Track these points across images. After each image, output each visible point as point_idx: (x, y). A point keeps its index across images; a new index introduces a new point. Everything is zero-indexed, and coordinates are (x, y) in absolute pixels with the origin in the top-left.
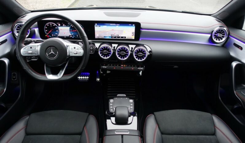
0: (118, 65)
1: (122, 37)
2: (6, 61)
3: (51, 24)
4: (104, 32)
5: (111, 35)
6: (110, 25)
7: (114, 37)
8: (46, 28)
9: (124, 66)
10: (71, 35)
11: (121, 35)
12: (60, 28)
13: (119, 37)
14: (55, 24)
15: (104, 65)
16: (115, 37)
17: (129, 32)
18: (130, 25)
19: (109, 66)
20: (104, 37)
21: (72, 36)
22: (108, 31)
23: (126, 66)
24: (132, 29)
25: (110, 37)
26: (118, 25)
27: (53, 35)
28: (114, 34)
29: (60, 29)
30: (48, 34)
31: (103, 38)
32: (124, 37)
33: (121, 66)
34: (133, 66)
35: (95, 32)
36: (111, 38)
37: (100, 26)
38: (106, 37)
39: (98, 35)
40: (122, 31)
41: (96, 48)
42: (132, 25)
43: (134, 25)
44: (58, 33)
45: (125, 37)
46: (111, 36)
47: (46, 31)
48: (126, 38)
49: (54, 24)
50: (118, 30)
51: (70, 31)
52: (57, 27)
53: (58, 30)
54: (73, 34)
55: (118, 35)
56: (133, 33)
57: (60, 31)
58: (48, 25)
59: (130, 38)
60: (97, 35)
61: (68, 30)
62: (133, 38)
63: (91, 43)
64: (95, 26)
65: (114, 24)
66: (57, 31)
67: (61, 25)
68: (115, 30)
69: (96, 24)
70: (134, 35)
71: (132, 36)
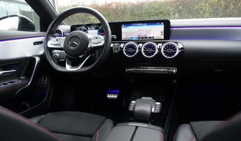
1: (150, 38)
2: (38, 59)
4: (132, 33)
5: (138, 36)
6: (137, 25)
7: (141, 38)
11: (148, 36)
12: (89, 31)
13: (147, 38)
14: (85, 28)
15: (130, 67)
16: (143, 38)
17: (157, 31)
19: (135, 68)
20: (131, 38)
22: (135, 32)
23: (154, 68)
24: (161, 28)
25: (137, 38)
26: (146, 24)
28: (141, 34)
29: (89, 33)
31: (130, 39)
32: (152, 38)
35: (122, 34)
37: (127, 27)
38: (133, 38)
39: (124, 37)
40: (150, 31)
42: (160, 24)
46: (138, 37)
48: (155, 38)
50: (146, 30)
51: (98, 34)
55: (146, 36)
56: (162, 32)
59: (159, 38)
61: (96, 33)
62: (162, 37)
64: (122, 27)
65: (141, 24)
67: (91, 29)
68: (142, 30)
69: (123, 25)
70: (163, 34)
71: (161, 35)
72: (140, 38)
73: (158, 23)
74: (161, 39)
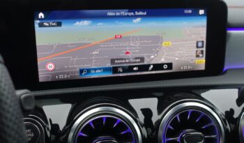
1: (158, 67)
5: (113, 61)
6: (105, 17)
7: (125, 70)
11: (152, 59)
13: (146, 68)
16: (130, 69)
17: (183, 43)
18: (186, 11)
20: (81, 71)
22: (96, 46)
24: (197, 28)
25: (105, 70)
26: (141, 13)
28: (122, 55)
31: (77, 76)
32: (165, 67)
35: (39, 54)
36: (110, 75)
37: (59, 24)
38: (89, 71)
39: (50, 67)
41: (55, 127)
42: (195, 14)
43: (201, 12)
45: (170, 66)
46: (109, 65)
48: (174, 69)
50: (142, 38)
55: (142, 59)
56: (200, 44)
59: (190, 68)
60: (47, 67)
62: (201, 63)
63: (27, 108)
64: (36, 26)
65: (124, 13)
68: (128, 39)
70: (202, 52)
71: (197, 56)
72: (121, 70)
73: (188, 8)
74: (196, 69)
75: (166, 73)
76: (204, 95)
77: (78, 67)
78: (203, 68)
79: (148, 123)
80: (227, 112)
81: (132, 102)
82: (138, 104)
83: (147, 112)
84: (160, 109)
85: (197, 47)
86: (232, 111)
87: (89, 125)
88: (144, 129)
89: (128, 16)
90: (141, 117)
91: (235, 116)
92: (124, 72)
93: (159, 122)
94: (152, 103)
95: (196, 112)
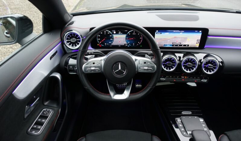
0: (178, 77)
1: (185, 45)
2: (58, 76)
3: (105, 32)
4: (166, 40)
5: (173, 43)
6: (173, 32)
7: (176, 46)
8: (99, 36)
9: (185, 78)
10: (126, 44)
11: (183, 43)
12: (115, 36)
13: (181, 45)
14: (110, 32)
15: (162, 76)
17: (193, 40)
18: (196, 31)
19: (168, 77)
20: (164, 45)
21: (128, 44)
22: (169, 39)
23: (187, 77)
24: (198, 36)
25: (170, 45)
26: (183, 31)
27: (106, 44)
28: (176, 42)
29: (114, 38)
30: (100, 42)
31: (163, 46)
32: (187, 46)
33: (181, 78)
34: (195, 78)
36: (171, 46)
37: (161, 33)
38: (166, 45)
42: (198, 32)
43: (200, 31)
44: (112, 41)
46: (172, 44)
47: (99, 39)
48: (189, 46)
49: (108, 32)
50: (182, 38)
51: (126, 39)
52: (111, 35)
53: (113, 38)
54: (129, 42)
55: (181, 43)
56: (198, 40)
57: (115, 40)
58: (101, 33)
59: (194, 46)
61: (124, 38)
62: (198, 45)
64: (156, 33)
65: (178, 31)
66: (111, 39)
67: (117, 33)
68: (178, 38)
69: (157, 31)
70: (198, 42)
71: (197, 43)
73: (196, 30)
74: (196, 47)
75: (187, 47)
76: (195, 55)
77: (164, 44)
78: (198, 47)
79: (179, 60)
80: (200, 60)
81: (176, 54)
82: (177, 55)
83: (180, 57)
84: (183, 57)
85: (197, 41)
86: (201, 60)
87: (166, 59)
88: (178, 62)
89: (179, 32)
90: (178, 58)
91: (202, 61)
92: (175, 46)
93: (182, 60)
94: (181, 55)
95: (192, 59)
